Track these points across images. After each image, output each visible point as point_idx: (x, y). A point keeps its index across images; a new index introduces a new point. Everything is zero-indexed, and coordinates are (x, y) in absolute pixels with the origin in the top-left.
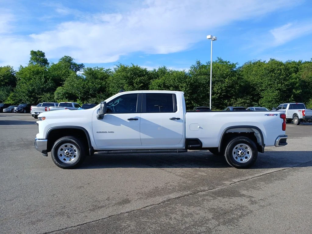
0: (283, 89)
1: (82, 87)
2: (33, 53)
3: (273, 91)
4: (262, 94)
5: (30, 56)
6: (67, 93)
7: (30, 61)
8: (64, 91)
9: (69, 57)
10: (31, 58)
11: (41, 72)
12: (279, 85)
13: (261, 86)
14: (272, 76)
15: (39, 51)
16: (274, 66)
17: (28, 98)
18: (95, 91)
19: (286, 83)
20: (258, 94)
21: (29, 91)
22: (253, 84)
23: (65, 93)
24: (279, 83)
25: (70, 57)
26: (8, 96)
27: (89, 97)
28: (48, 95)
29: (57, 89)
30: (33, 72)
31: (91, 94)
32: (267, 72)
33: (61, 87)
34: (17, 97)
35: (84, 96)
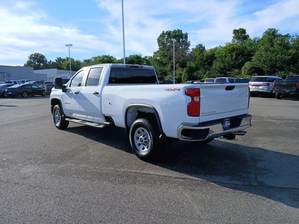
1: (269, 60)
2: (235, 32)
5: (233, 35)
6: (254, 68)
7: (232, 40)
8: (251, 66)
9: (273, 29)
10: (234, 37)
11: (235, 49)
15: (240, 29)
17: (219, 74)
18: (283, 63)
21: (221, 68)
23: (251, 68)
25: (275, 29)
26: (205, 73)
27: (277, 71)
28: (236, 71)
29: (245, 64)
30: (229, 50)
31: (278, 67)
33: (249, 62)
34: (211, 74)
35: (271, 69)
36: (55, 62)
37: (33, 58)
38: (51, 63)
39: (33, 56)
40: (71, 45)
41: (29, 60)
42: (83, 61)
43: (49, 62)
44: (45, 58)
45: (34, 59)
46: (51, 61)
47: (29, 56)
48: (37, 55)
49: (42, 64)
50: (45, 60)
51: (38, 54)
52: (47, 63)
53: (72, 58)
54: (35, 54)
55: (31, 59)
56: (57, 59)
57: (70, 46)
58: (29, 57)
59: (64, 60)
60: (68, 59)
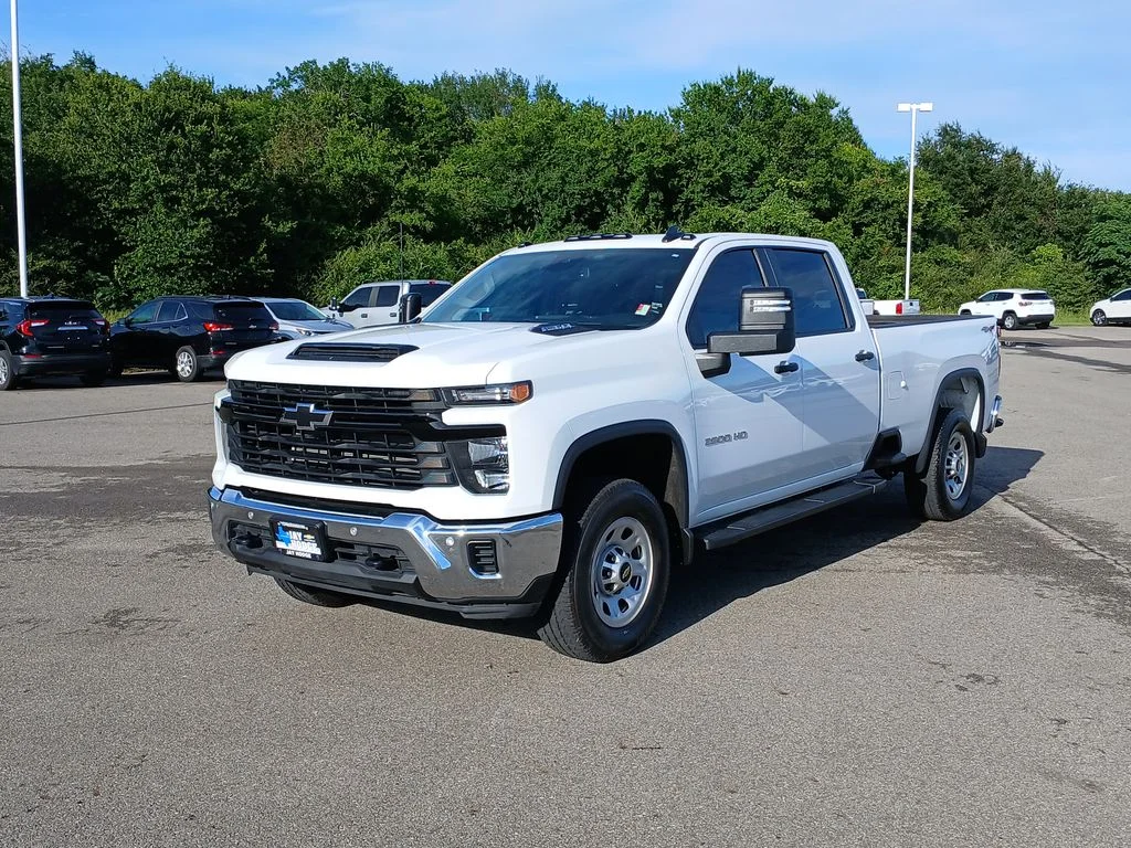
0: (225, 213)
3: (183, 222)
4: (125, 230)
12: (210, 193)
13: (118, 193)
14: (172, 147)
16: (180, 100)
19: (236, 187)
20: (108, 233)
22: (78, 178)
24: (206, 185)
32: (148, 123)
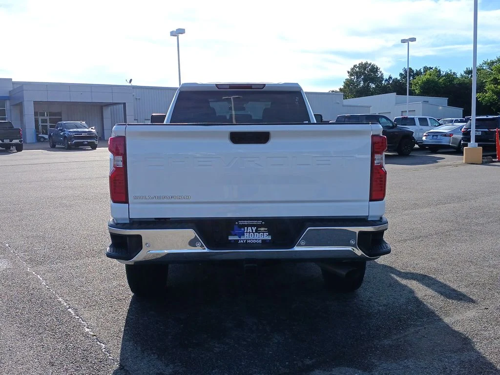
36: (399, 78)
37: (357, 73)
38: (391, 82)
39: (357, 70)
40: (413, 40)
41: (348, 78)
42: (463, 73)
43: (386, 80)
44: (381, 72)
45: (357, 75)
46: (390, 78)
47: (350, 71)
48: (363, 66)
49: (373, 86)
50: (380, 75)
51: (366, 63)
52: (383, 82)
53: (436, 68)
54: (359, 64)
55: (351, 75)
56: (403, 73)
57: (410, 42)
58: (348, 72)
59: (418, 73)
60: (426, 69)
